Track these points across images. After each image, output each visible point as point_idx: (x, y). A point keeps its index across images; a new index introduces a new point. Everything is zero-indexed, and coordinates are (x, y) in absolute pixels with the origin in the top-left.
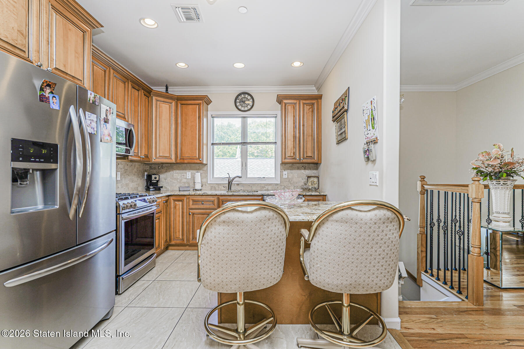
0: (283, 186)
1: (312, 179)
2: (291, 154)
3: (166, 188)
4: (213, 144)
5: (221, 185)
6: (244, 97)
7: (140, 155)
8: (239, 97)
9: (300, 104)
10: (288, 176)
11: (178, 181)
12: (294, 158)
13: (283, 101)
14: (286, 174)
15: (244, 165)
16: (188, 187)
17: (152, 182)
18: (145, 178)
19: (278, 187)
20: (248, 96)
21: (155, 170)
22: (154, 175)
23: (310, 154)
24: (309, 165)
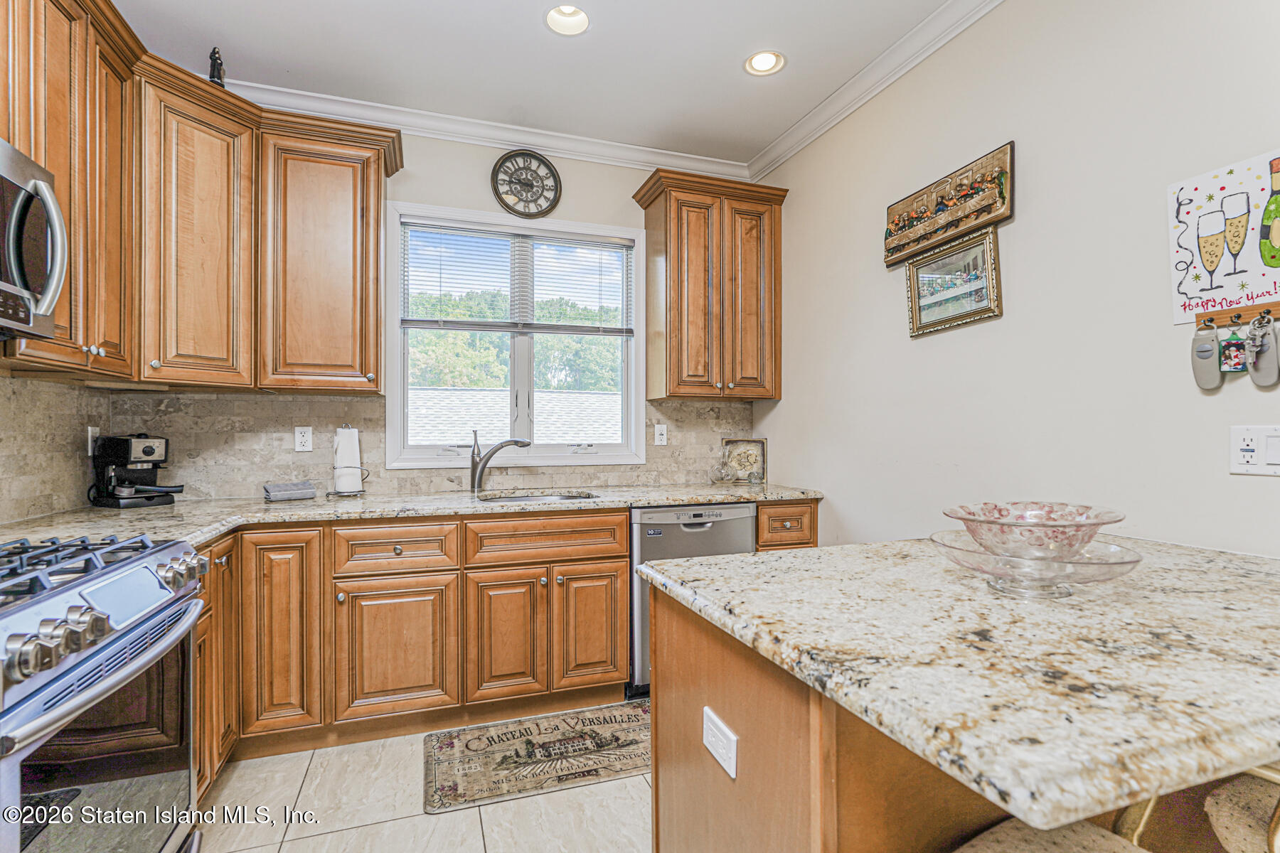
0: (656, 473)
1: (741, 448)
2: (696, 368)
3: (196, 491)
4: (403, 321)
5: (441, 471)
6: (524, 168)
7: (81, 341)
8: (509, 164)
9: (721, 209)
10: (668, 439)
11: (253, 463)
12: (705, 382)
13: (672, 192)
14: (665, 432)
15: (522, 403)
16: (305, 484)
17: (130, 467)
18: (90, 454)
19: (638, 476)
20: (538, 167)
21: (138, 419)
22: (139, 436)
23: (751, 372)
24: (730, 406)
